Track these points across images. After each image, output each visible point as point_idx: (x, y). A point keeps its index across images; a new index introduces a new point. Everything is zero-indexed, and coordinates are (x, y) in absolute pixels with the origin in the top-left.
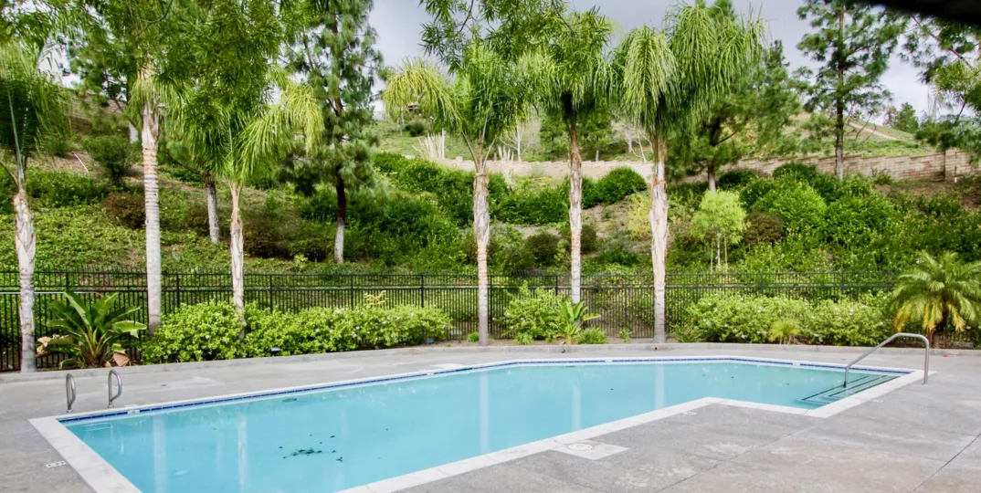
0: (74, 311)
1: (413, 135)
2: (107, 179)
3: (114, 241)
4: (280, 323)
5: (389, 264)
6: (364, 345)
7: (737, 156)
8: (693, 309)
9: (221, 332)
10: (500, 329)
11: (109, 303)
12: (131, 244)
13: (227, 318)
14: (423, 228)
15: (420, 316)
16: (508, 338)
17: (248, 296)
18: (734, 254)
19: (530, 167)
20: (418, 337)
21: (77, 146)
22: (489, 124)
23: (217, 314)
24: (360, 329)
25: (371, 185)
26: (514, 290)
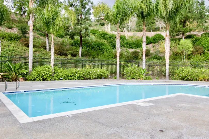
0: (10, 67)
1: (102, 25)
2: (21, 35)
3: (22, 50)
4: (63, 72)
5: (93, 58)
6: (85, 78)
7: (190, 30)
8: (177, 71)
9: (47, 73)
10: (122, 76)
11: (19, 65)
12: (26, 51)
13: (49, 70)
14: (103, 49)
15: (101, 71)
16: (125, 78)
17: (55, 65)
18: (189, 57)
19: (133, 33)
20: (100, 77)
21: (14, 26)
22: (121, 19)
23: (47, 69)
24: (84, 74)
25: (89, 37)
26: (127, 66)
